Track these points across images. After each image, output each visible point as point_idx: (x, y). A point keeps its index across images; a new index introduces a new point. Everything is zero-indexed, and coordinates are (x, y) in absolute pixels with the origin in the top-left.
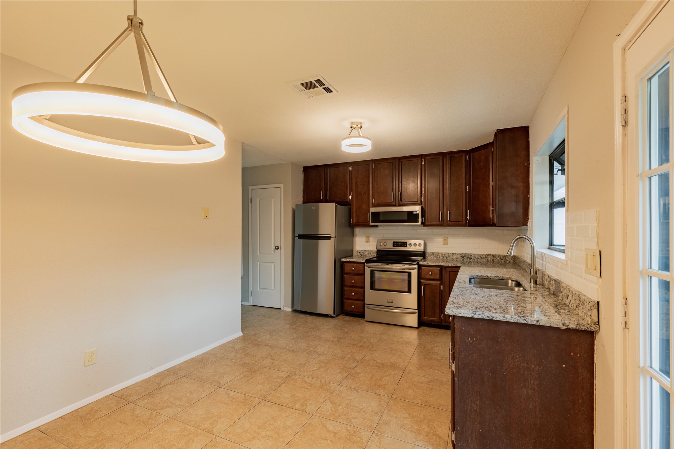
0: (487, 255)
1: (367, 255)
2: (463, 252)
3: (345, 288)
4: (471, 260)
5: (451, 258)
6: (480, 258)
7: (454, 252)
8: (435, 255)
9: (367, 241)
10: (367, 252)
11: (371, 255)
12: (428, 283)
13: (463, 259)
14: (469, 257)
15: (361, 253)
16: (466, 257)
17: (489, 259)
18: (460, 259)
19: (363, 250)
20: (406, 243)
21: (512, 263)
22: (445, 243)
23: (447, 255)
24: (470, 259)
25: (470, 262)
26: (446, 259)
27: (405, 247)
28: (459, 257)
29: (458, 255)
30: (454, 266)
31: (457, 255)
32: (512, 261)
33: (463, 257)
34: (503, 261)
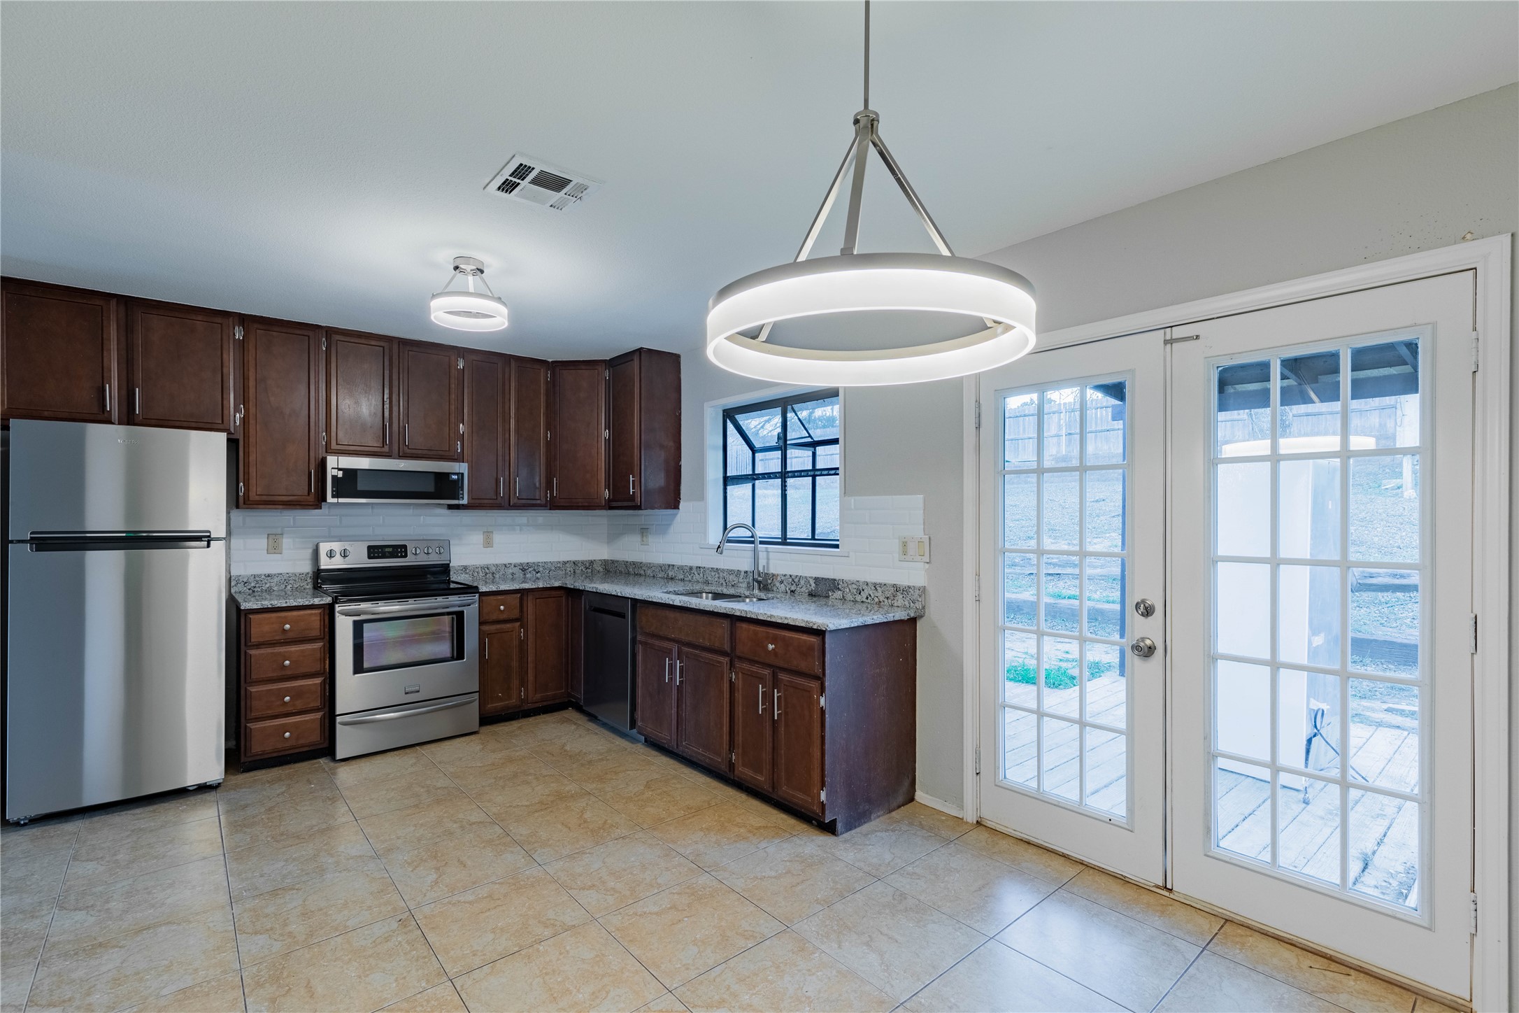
0: (565, 563)
1: (275, 589)
2: (524, 560)
3: (253, 689)
4: (539, 574)
5: (501, 573)
6: (553, 568)
7: (506, 561)
8: (468, 571)
9: (274, 548)
10: (276, 580)
11: (289, 587)
12: (497, 629)
13: (525, 574)
14: (534, 570)
15: (253, 585)
16: (530, 569)
17: (569, 569)
18: (519, 574)
19: (259, 576)
20: (405, 547)
21: (601, 574)
22: (488, 543)
23: (494, 568)
24: (537, 573)
25: (538, 578)
26: (491, 577)
27: (402, 557)
28: (516, 570)
29: (515, 566)
30: (549, 586)
31: (513, 566)
32: (602, 570)
33: (523, 570)
34: (590, 571)
